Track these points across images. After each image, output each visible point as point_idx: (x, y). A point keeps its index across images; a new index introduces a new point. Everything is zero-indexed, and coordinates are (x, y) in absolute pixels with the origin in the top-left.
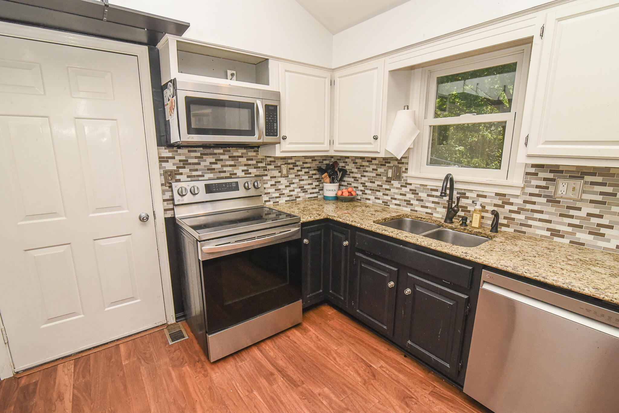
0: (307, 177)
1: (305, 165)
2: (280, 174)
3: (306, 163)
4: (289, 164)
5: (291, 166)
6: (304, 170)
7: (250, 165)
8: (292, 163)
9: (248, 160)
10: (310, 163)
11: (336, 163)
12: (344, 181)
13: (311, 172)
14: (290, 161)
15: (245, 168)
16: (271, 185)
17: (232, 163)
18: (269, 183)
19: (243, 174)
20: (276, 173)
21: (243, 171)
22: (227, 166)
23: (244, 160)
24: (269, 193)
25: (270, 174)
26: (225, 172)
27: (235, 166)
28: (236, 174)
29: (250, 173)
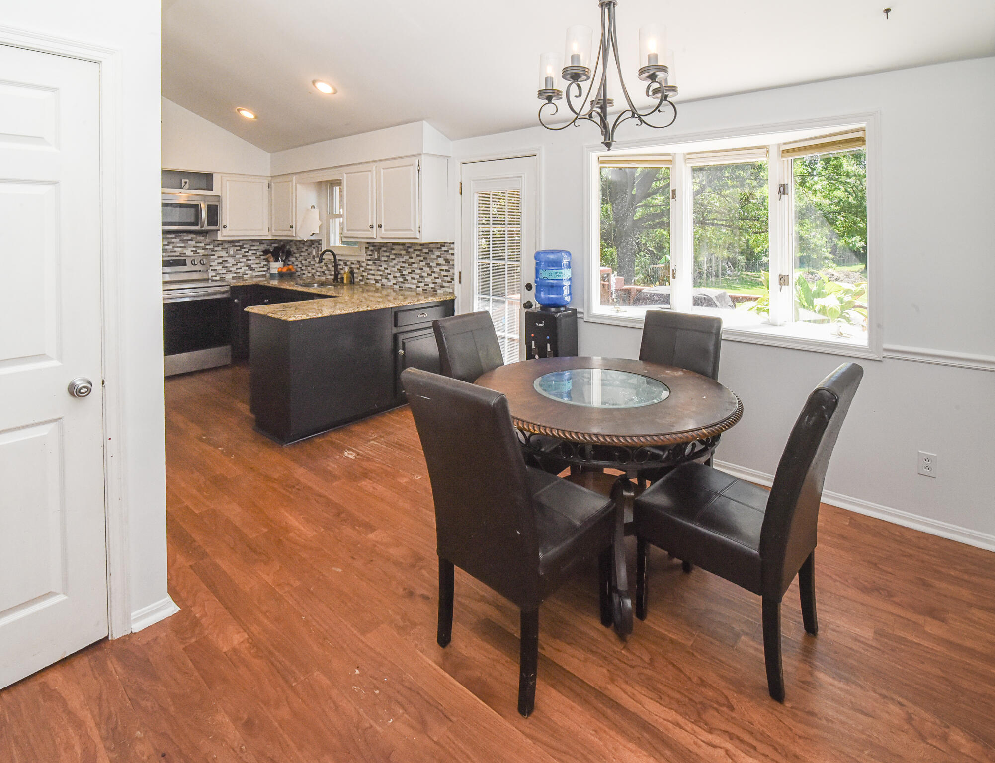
0: (254, 258)
1: (253, 248)
2: (227, 255)
3: (254, 246)
4: (236, 246)
5: (239, 248)
6: (251, 252)
7: (198, 247)
8: (239, 246)
9: (196, 243)
10: (257, 246)
11: (284, 246)
12: (290, 261)
13: (259, 254)
14: (237, 244)
15: (194, 249)
16: (218, 263)
17: (183, 245)
18: (217, 262)
19: (192, 254)
20: (223, 254)
21: (192, 251)
22: (178, 247)
23: (193, 243)
24: (216, 270)
25: (217, 254)
26: (175, 252)
27: (185, 247)
28: (185, 254)
29: (199, 253)
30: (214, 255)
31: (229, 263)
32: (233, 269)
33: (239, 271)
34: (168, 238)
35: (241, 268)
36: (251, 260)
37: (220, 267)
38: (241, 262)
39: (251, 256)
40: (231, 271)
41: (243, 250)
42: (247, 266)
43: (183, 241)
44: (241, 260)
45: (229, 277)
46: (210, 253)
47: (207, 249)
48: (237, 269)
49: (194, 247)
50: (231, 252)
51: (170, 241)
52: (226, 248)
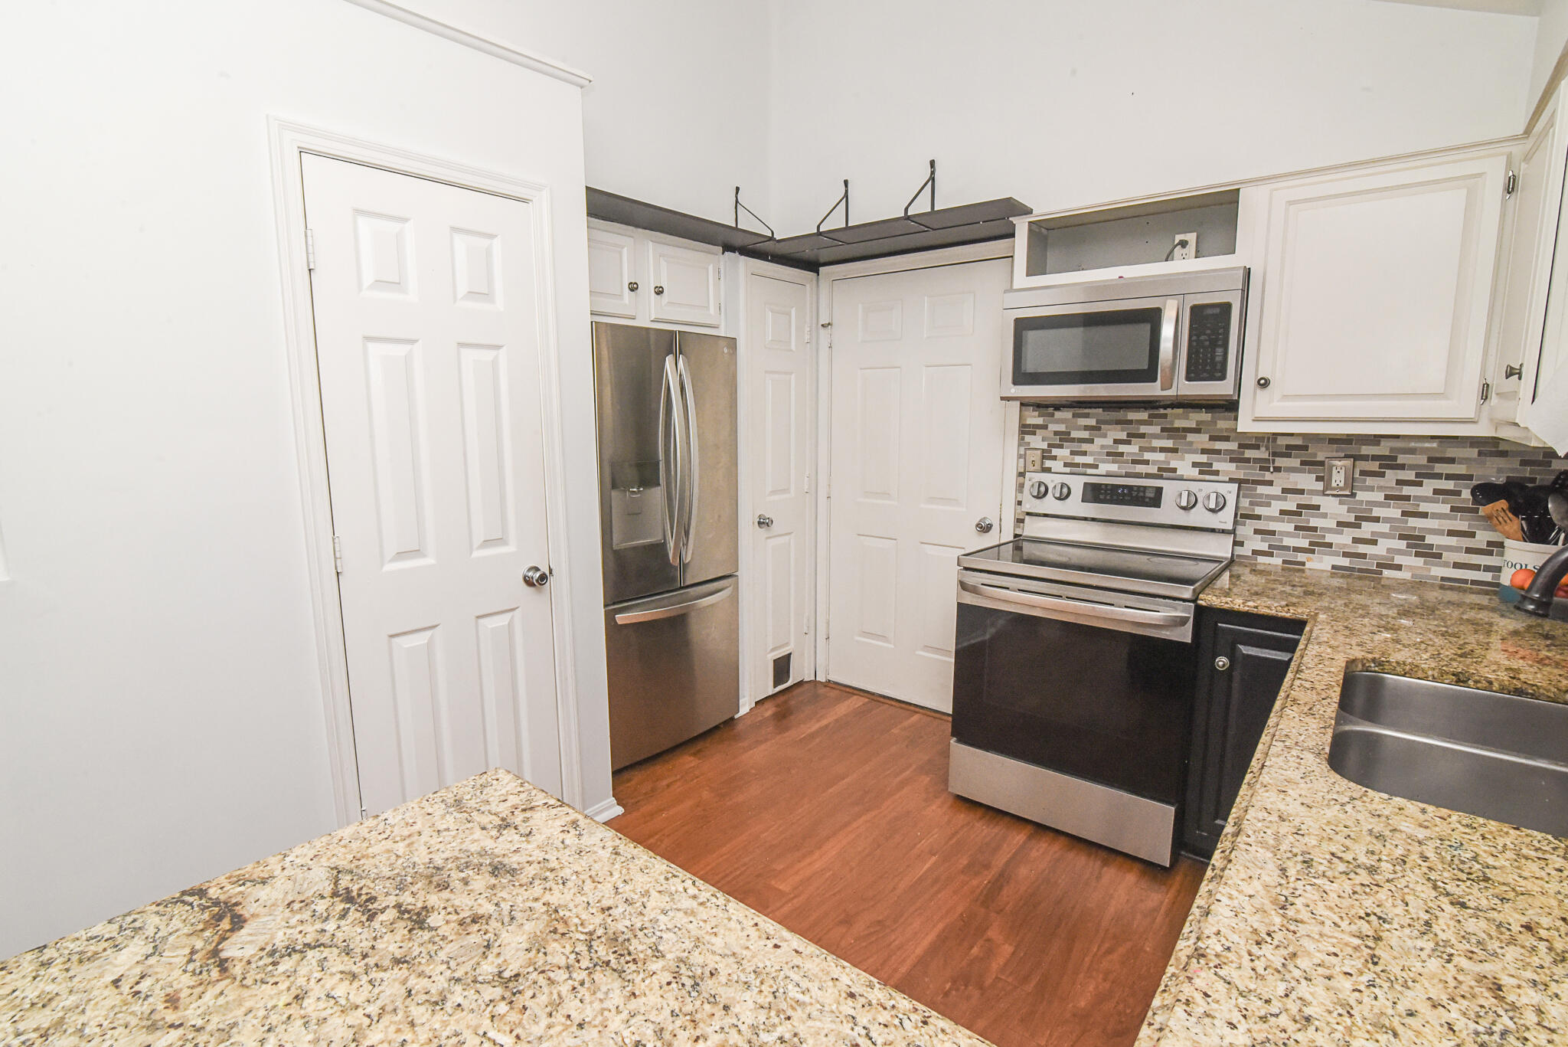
15: (1204, 458)
16: (1282, 512)
17: (1169, 444)
18: (1277, 506)
19: (1195, 472)
20: (1307, 480)
21: (1195, 465)
22: (1153, 450)
23: (1202, 440)
24: (1273, 533)
25: (1281, 481)
26: (1147, 462)
27: (1174, 450)
28: (1174, 470)
29: (1217, 473)
30: (1270, 483)
31: (1325, 516)
32: (1344, 539)
33: (1362, 549)
34: (1130, 422)
35: (1374, 542)
36: (1425, 515)
37: (1289, 527)
38: (1377, 520)
39: (1425, 499)
40: (1330, 545)
41: (1392, 476)
42: (1402, 537)
43: (1169, 431)
44: (1377, 512)
45: (1320, 564)
46: (1255, 473)
47: (1248, 460)
48: (1356, 541)
49: (1204, 451)
50: (1338, 479)
51: (1132, 429)
52: (1322, 463)
